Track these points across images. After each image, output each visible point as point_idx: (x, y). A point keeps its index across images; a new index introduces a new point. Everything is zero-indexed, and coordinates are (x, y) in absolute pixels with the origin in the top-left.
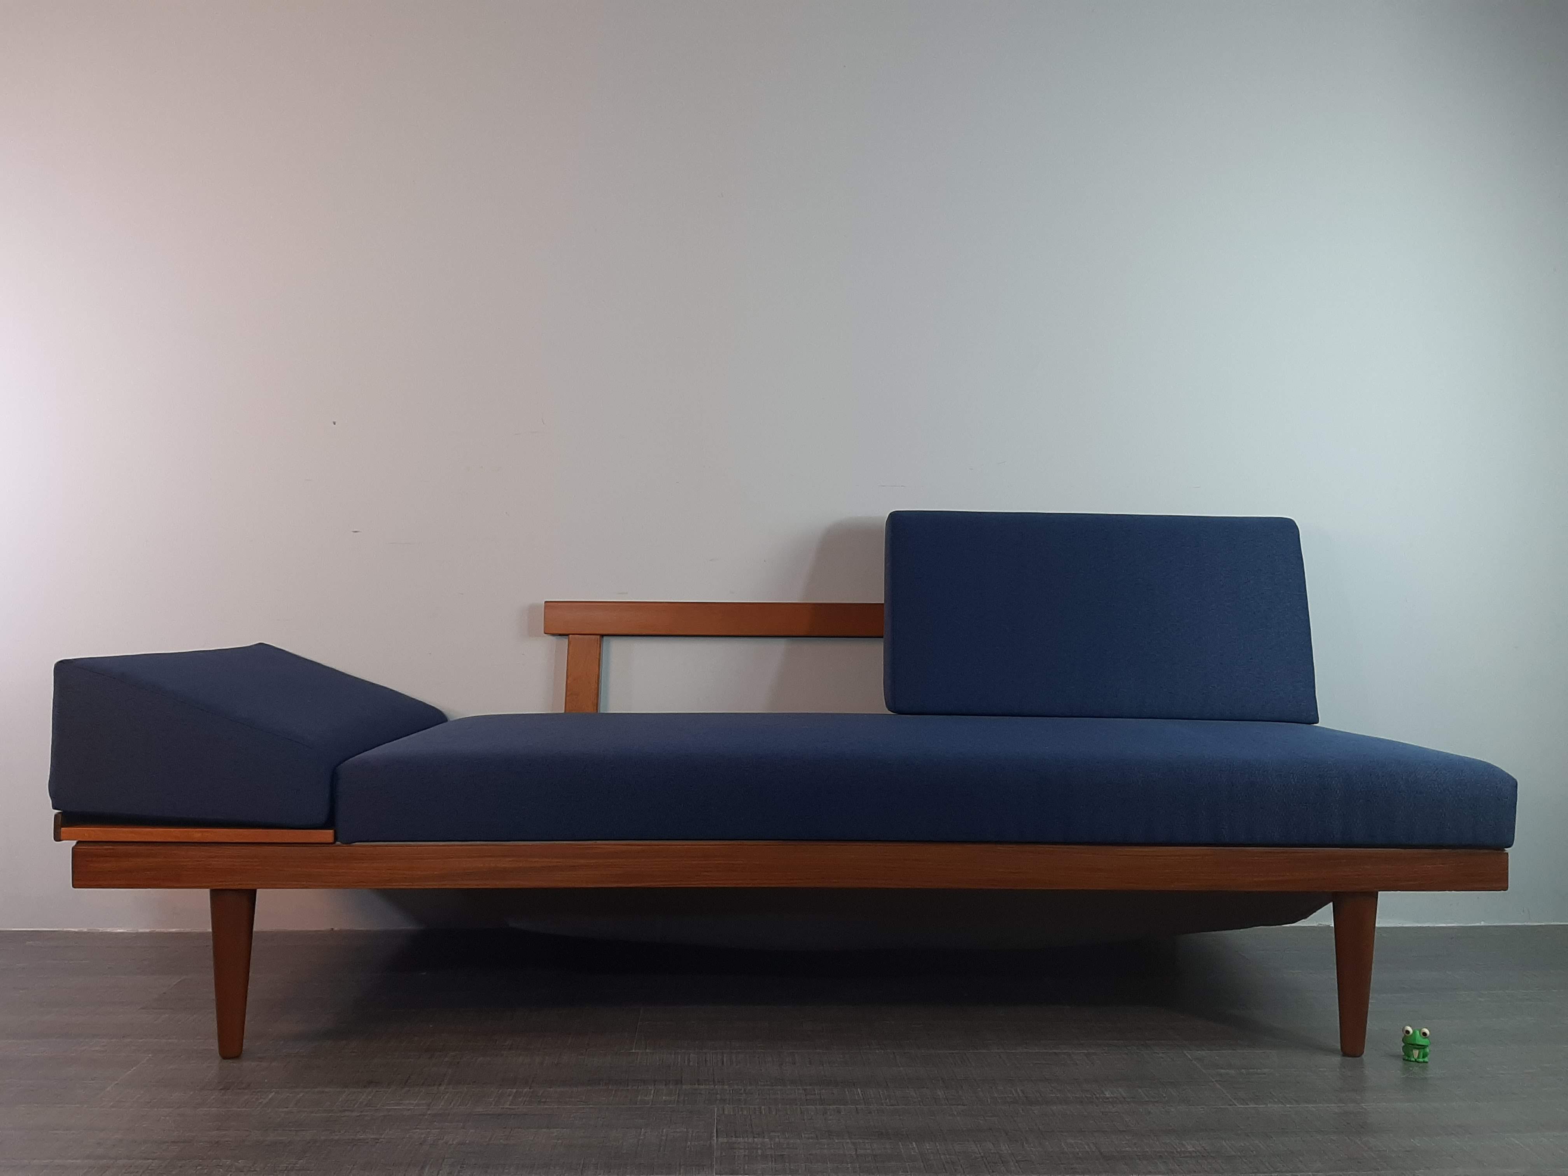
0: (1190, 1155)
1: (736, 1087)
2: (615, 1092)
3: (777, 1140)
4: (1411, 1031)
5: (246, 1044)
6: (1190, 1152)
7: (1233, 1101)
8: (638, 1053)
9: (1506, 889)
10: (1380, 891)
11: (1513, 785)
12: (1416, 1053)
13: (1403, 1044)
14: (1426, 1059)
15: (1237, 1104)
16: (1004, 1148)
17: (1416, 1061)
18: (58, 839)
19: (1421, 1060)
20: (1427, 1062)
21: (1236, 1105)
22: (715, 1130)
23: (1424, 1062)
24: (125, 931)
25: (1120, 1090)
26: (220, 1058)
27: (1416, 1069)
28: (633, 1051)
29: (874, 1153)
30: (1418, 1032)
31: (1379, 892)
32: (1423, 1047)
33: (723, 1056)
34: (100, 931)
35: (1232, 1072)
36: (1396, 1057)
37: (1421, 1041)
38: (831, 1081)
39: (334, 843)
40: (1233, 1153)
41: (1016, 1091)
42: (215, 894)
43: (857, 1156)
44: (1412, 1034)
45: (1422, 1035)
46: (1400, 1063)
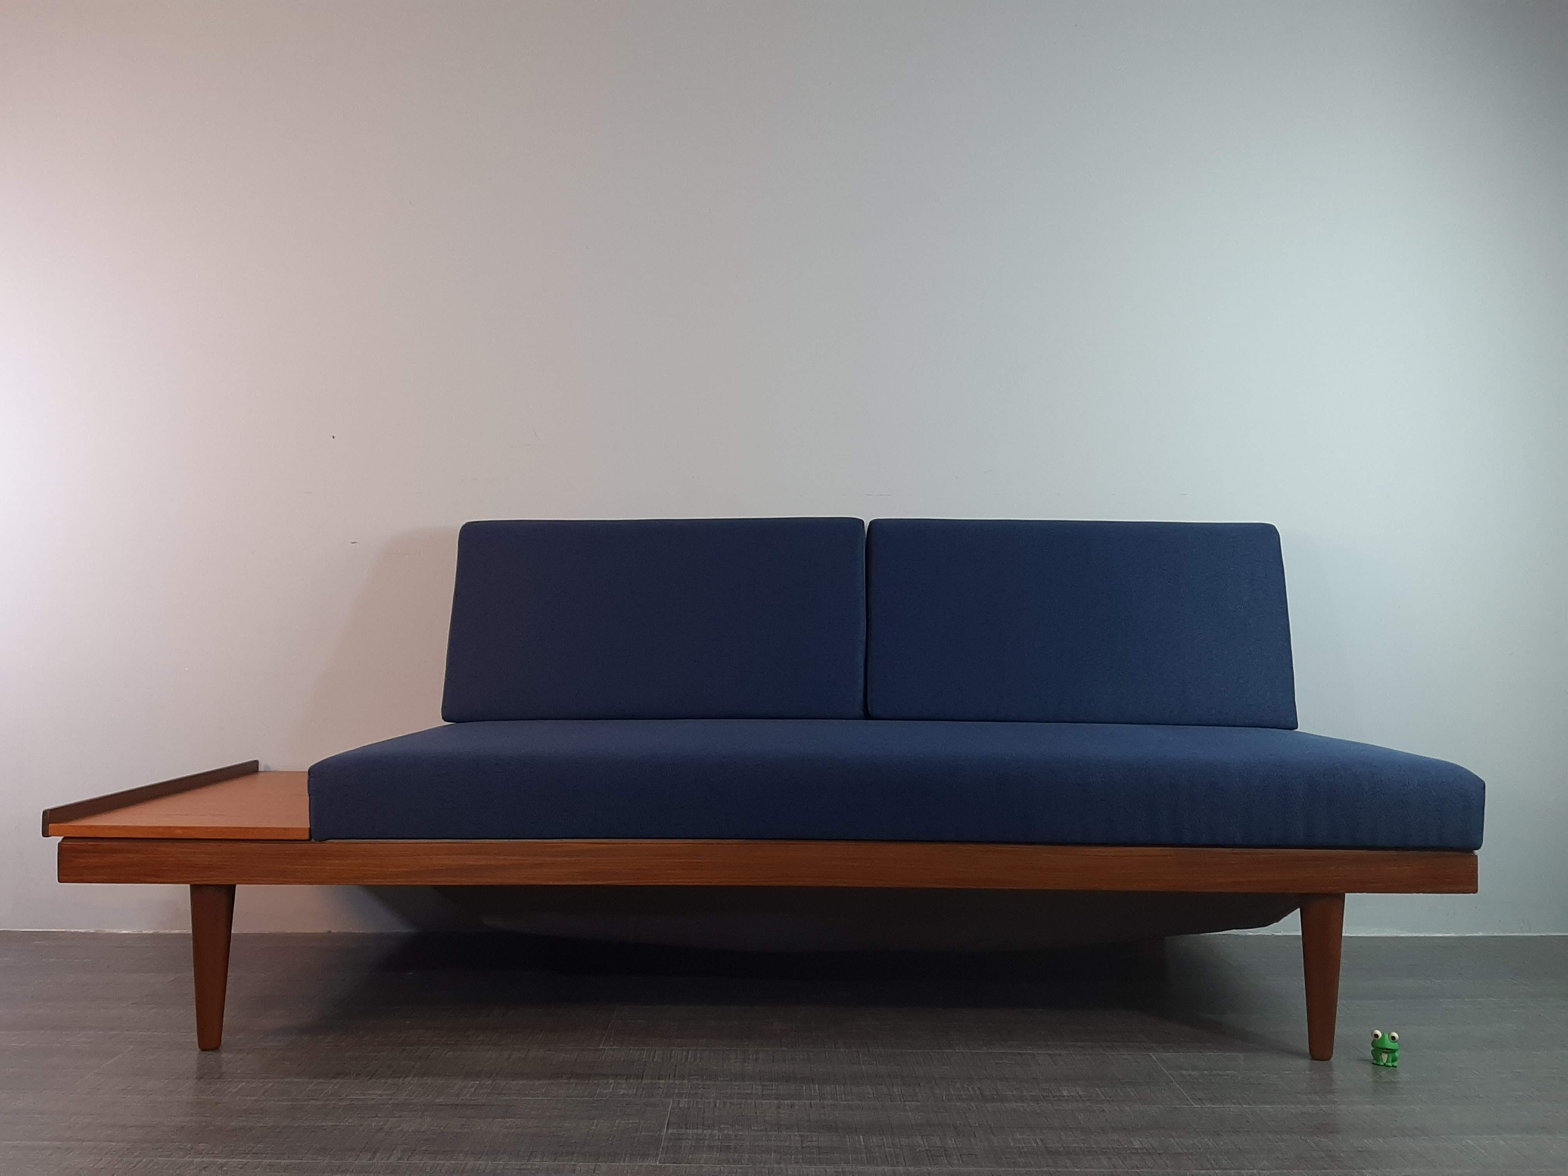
0: (1136, 1151)
1: (695, 1082)
2: (576, 1085)
3: (726, 1132)
4: (1380, 1034)
5: (225, 1037)
6: (1136, 1149)
7: (1190, 1100)
8: (605, 1049)
9: (1476, 891)
10: (1347, 893)
11: (1480, 786)
12: (1385, 1057)
13: (1372, 1048)
14: (1395, 1064)
15: (1194, 1104)
16: (950, 1143)
17: (1385, 1065)
18: (46, 835)
19: (1390, 1064)
20: (1396, 1067)
21: (1192, 1105)
22: (667, 1122)
23: (1393, 1066)
24: (130, 932)
25: (1078, 1088)
26: (199, 1050)
27: (1384, 1073)
28: (601, 1047)
29: (820, 1145)
30: (1387, 1036)
31: (1346, 895)
32: (1393, 1051)
33: (688, 1053)
34: (106, 932)
35: (1195, 1073)
36: (1365, 1061)
37: (1390, 1045)
38: (790, 1077)
39: (310, 839)
40: (1180, 1151)
41: (973, 1088)
42: (195, 889)
43: (803, 1148)
44: (1382, 1038)
45: (1390, 1038)
46: (1369, 1067)
